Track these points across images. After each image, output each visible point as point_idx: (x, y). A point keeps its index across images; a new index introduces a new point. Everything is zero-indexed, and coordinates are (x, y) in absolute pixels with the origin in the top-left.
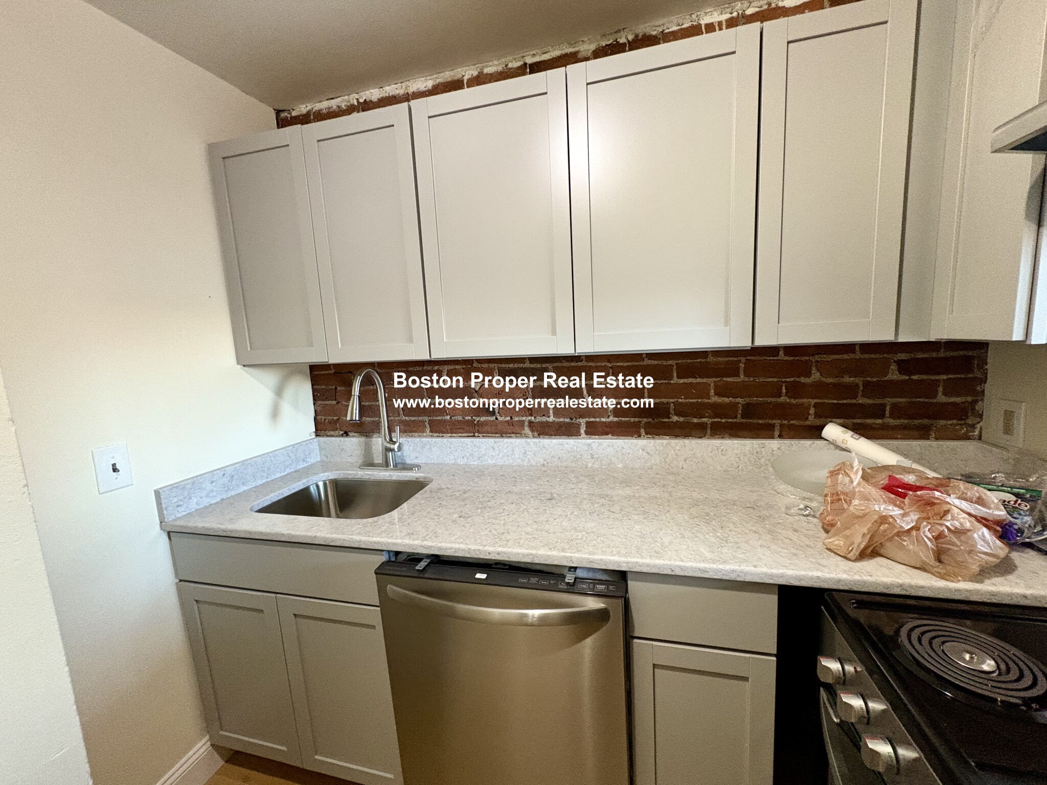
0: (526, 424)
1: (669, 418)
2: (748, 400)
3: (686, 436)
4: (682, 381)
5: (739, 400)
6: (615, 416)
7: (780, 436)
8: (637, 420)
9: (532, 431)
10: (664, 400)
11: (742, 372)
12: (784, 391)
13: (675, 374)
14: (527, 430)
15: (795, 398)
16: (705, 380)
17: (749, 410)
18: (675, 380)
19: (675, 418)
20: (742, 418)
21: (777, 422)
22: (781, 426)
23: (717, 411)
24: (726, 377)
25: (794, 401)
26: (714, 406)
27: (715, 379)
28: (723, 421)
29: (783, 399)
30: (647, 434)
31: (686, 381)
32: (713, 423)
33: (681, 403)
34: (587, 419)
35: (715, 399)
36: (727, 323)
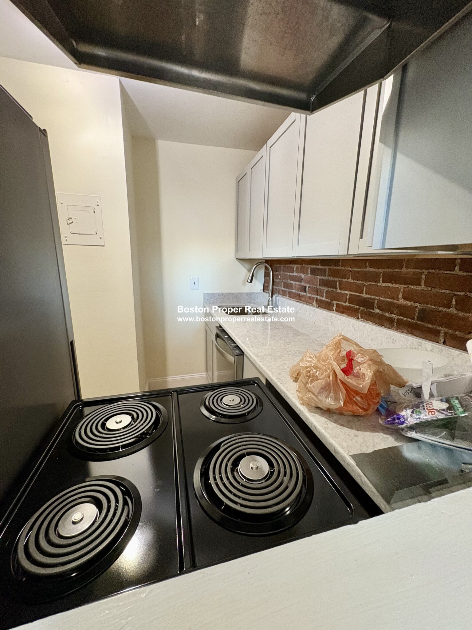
0: (315, 299)
1: (374, 310)
2: (425, 306)
3: (382, 325)
4: (384, 284)
5: (417, 305)
6: (349, 303)
7: (444, 343)
8: (358, 307)
9: (317, 304)
10: (373, 297)
11: (423, 283)
12: (454, 302)
13: (381, 279)
15: (462, 311)
16: (397, 286)
17: (424, 315)
18: (381, 284)
19: (377, 311)
20: (418, 320)
21: (443, 330)
22: (446, 333)
23: (402, 310)
24: (412, 285)
25: (461, 314)
26: (400, 307)
27: (404, 286)
28: (405, 319)
29: (453, 310)
30: (362, 318)
31: (389, 285)
32: (398, 319)
33: (381, 300)
34: (337, 302)
35: (402, 301)
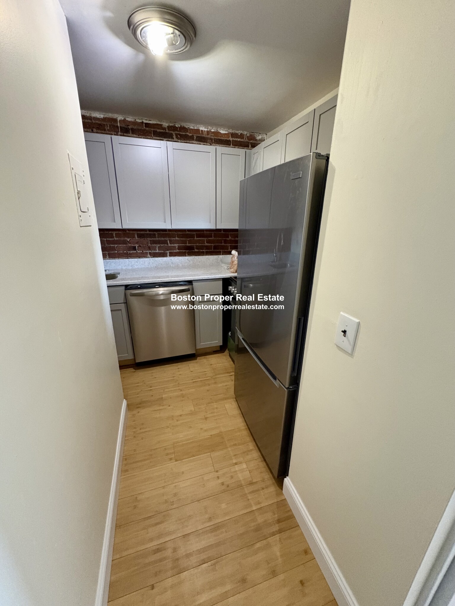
0: (148, 253)
1: (194, 250)
2: (215, 244)
3: (199, 255)
4: (198, 239)
5: (212, 244)
6: (178, 250)
7: (223, 254)
8: (185, 251)
9: (151, 256)
10: (193, 245)
11: (213, 236)
12: (223, 242)
13: (196, 237)
14: (149, 255)
15: (225, 244)
16: (203, 239)
17: (215, 247)
18: (196, 238)
19: (196, 250)
20: (213, 249)
21: (222, 250)
22: (223, 251)
23: (207, 247)
24: (209, 237)
25: (225, 245)
26: (206, 246)
27: (206, 238)
28: (209, 250)
29: (223, 244)
30: (188, 255)
31: (199, 239)
32: (206, 251)
33: (197, 245)
34: (169, 251)
35: (206, 244)
36: (210, 222)
